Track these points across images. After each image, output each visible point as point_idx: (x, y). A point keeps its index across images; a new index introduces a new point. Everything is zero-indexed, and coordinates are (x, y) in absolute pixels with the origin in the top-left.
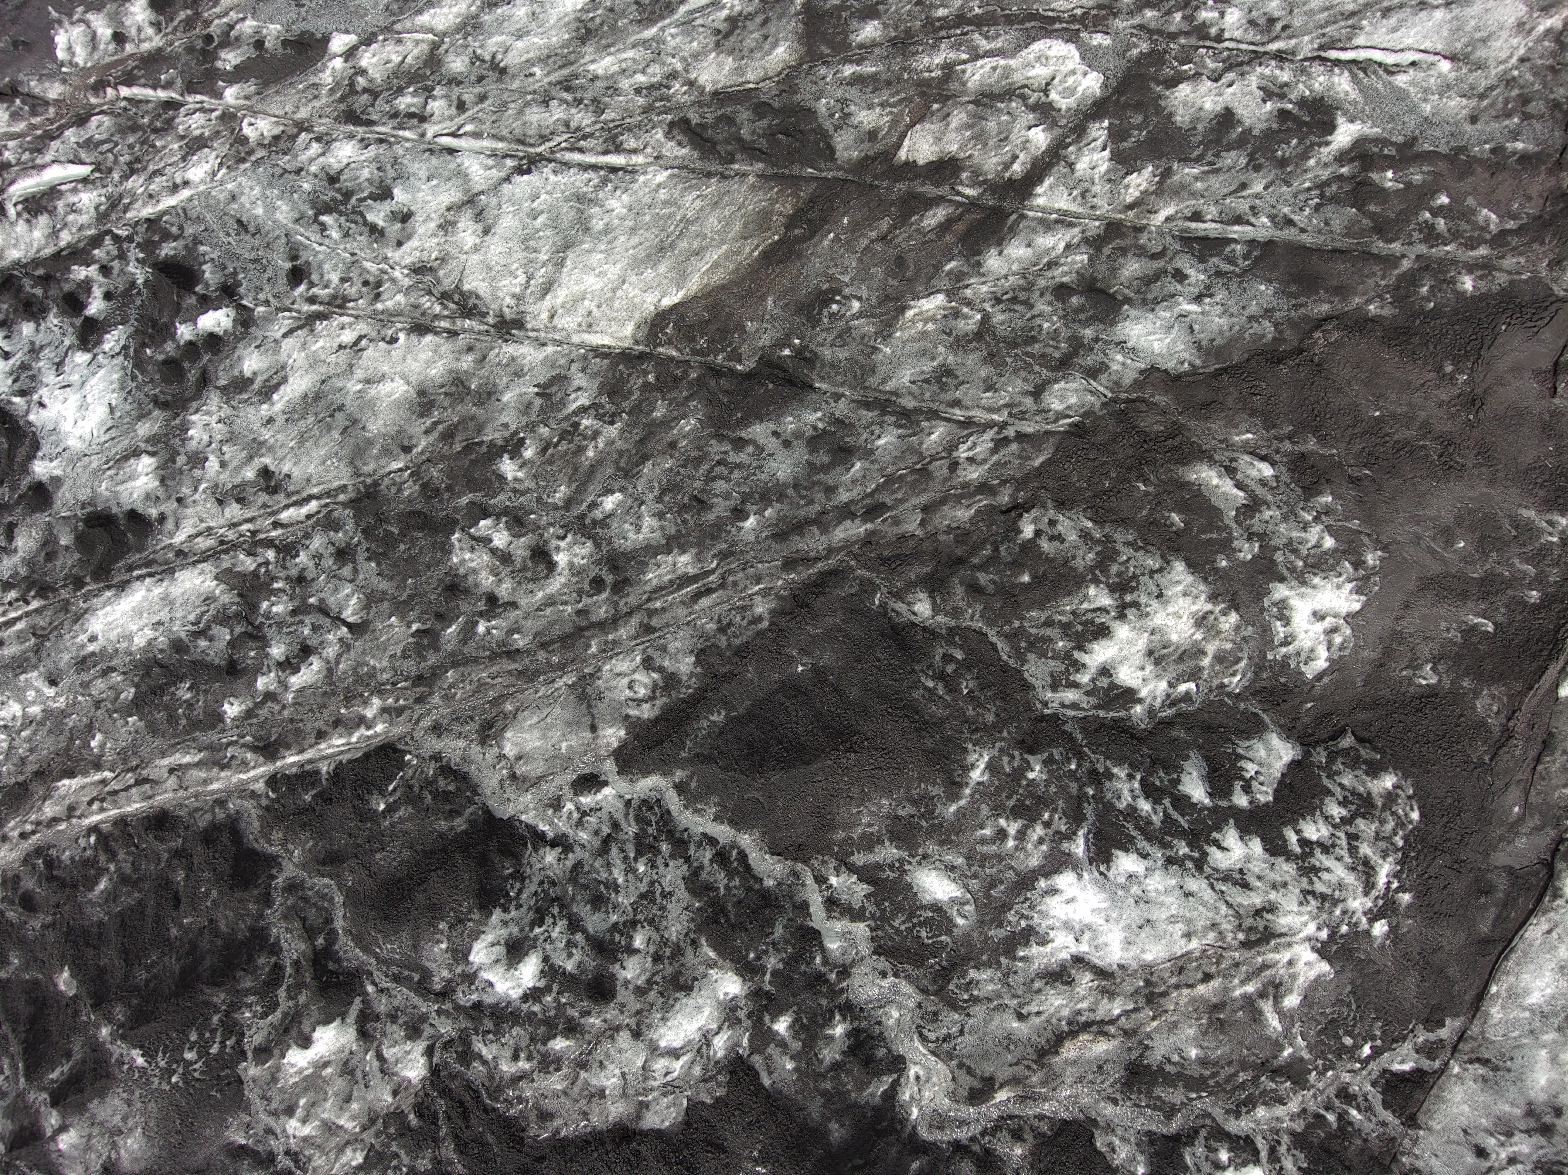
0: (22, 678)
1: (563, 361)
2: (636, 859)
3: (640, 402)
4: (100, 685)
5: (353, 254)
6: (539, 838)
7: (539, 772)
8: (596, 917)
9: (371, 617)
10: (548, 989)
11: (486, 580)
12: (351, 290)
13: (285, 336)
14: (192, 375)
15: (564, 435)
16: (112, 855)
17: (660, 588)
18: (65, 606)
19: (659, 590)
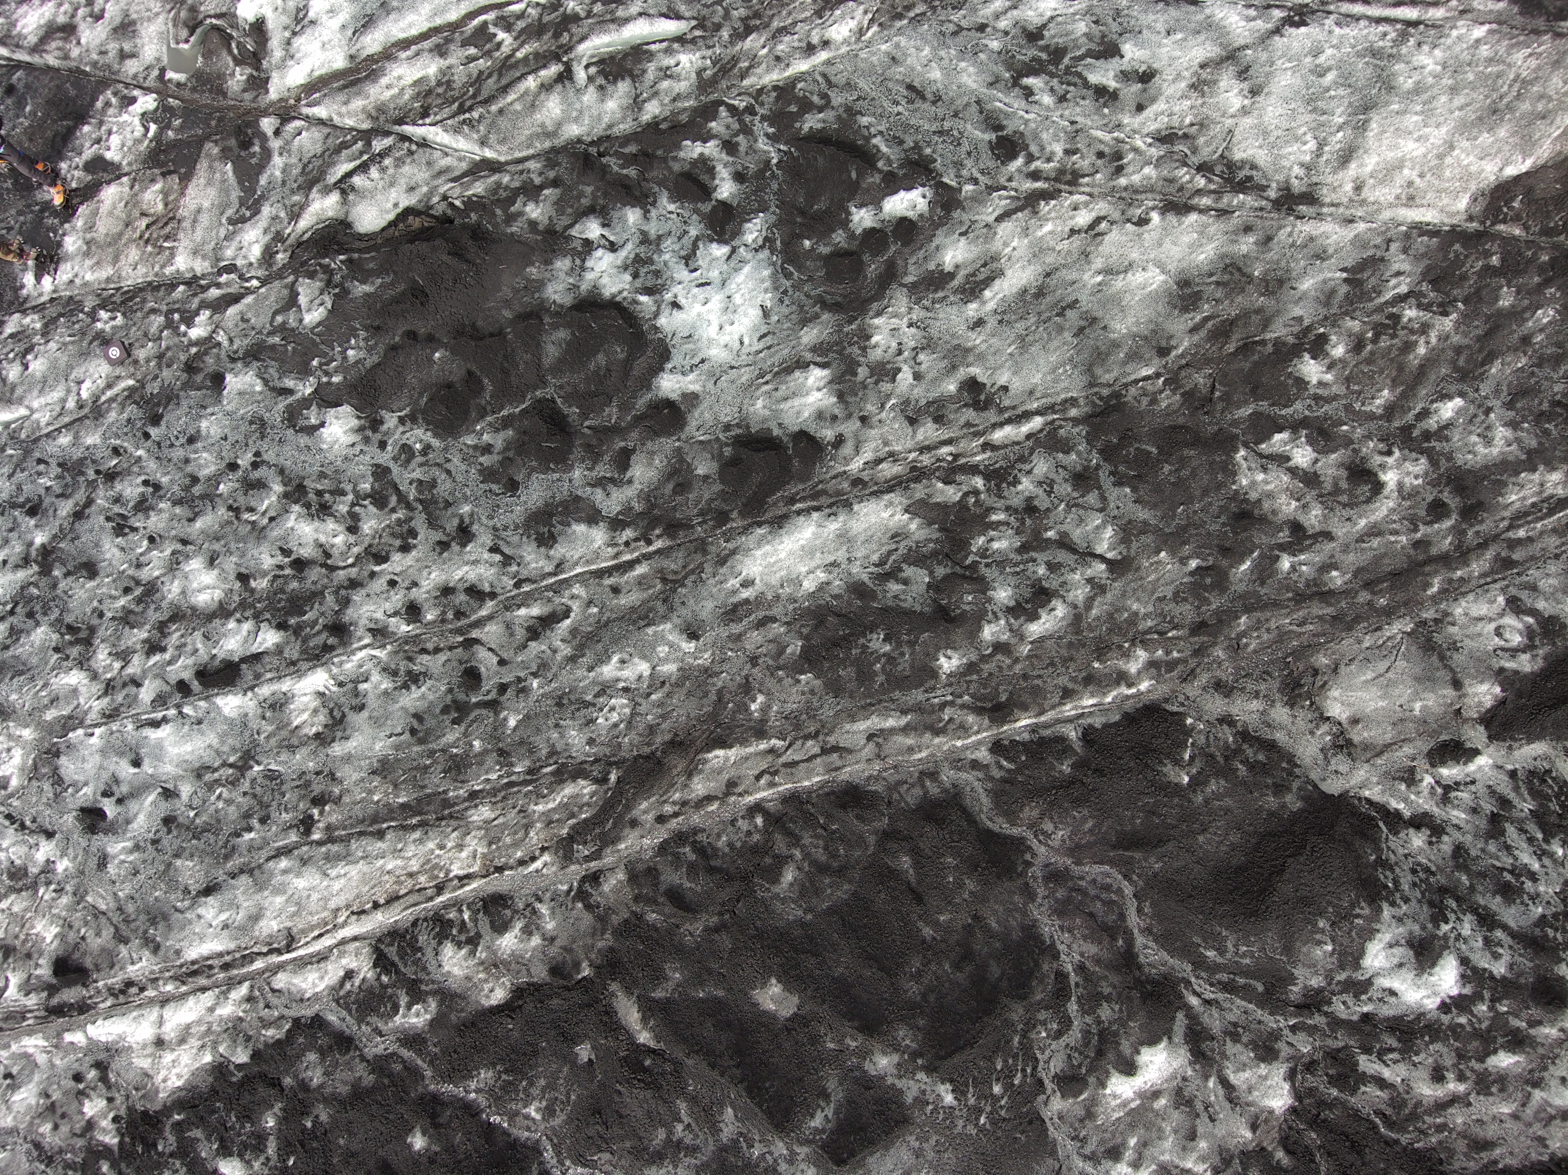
0: (650, 630)
1: (1378, 241)
2: (1546, 841)
3: (1478, 291)
4: (755, 638)
5: (1073, 123)
6: (1394, 820)
7: (1388, 737)
8: (1513, 910)
9: (1133, 553)
10: (1477, 997)
11: (1288, 507)
12: (1083, 162)
13: (999, 219)
14: (873, 269)
15: (1379, 330)
16: (795, 840)
17: (1526, 514)
18: (702, 547)
19: (1520, 517)
